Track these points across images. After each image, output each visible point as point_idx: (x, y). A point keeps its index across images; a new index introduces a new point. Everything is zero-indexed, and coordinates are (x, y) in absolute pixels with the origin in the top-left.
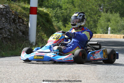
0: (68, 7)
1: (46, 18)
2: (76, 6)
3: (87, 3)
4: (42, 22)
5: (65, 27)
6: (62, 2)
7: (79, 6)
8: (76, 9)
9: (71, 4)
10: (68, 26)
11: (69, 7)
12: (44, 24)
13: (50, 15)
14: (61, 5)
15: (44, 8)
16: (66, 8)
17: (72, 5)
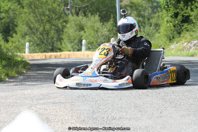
0: (10, 8)
2: (24, 4)
5: (7, 41)
7: (30, 5)
8: (25, 10)
9: (15, 3)
10: (12, 39)
11: (12, 7)
16: (7, 9)
17: (17, 4)
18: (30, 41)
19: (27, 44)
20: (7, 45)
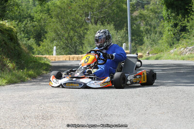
0: (42, 18)
1: (9, 34)
2: (53, 15)
3: (69, 12)
4: (4, 40)
5: (39, 45)
6: (33, 11)
7: (57, 16)
8: (54, 20)
9: (45, 14)
10: (43, 44)
11: (43, 17)
12: (5, 43)
13: (15, 30)
14: (32, 14)
15: (6, 21)
17: (47, 14)
18: (57, 46)
19: (55, 48)
20: (39, 48)
